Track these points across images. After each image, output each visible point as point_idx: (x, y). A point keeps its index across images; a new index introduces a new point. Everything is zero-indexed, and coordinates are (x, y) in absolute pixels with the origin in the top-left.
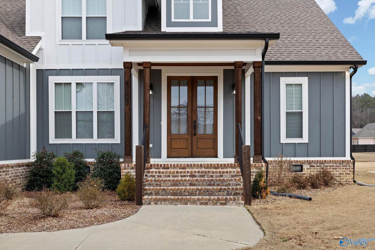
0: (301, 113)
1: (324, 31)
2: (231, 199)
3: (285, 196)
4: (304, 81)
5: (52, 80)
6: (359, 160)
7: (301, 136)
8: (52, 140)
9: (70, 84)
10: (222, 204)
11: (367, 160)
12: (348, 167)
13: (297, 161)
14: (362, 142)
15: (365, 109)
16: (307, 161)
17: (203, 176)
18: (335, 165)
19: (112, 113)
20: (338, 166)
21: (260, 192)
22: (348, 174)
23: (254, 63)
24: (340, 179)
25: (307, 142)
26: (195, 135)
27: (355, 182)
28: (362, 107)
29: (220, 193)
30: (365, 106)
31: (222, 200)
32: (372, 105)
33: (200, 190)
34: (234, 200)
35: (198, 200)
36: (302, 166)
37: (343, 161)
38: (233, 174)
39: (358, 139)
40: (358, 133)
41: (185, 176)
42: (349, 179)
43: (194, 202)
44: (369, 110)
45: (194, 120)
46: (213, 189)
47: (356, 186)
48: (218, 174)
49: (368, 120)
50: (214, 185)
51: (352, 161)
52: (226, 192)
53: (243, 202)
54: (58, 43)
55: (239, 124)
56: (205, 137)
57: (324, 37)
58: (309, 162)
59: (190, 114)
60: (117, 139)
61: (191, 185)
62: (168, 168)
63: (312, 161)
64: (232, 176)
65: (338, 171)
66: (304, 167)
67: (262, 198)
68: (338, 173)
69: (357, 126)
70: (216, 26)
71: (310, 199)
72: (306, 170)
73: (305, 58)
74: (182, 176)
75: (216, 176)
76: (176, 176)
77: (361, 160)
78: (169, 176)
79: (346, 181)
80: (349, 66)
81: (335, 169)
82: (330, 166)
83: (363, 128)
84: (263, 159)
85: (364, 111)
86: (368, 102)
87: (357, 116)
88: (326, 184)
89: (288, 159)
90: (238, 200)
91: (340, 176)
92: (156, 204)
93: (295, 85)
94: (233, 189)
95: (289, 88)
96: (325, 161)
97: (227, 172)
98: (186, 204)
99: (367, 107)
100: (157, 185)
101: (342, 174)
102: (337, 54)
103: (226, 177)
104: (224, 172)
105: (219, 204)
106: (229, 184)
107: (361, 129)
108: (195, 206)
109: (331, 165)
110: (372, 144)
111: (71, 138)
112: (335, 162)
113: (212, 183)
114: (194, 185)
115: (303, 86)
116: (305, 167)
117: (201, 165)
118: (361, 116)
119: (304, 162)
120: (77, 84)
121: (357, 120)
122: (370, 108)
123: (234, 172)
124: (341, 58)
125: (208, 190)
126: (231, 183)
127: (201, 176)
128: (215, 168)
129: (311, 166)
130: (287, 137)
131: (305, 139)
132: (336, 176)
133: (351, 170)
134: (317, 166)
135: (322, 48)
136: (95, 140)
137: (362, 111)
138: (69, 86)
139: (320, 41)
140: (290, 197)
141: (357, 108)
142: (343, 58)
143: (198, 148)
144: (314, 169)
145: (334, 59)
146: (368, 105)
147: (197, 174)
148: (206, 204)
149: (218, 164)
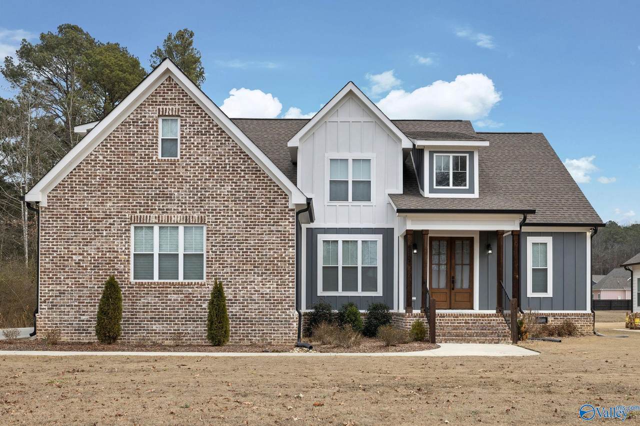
0: (546, 270)
1: (566, 190)
2: (502, 340)
3: (540, 340)
4: (549, 240)
5: (321, 238)
6: (600, 320)
7: (546, 291)
8: (320, 292)
9: (337, 241)
10: (495, 343)
11: (611, 320)
12: (589, 320)
13: (543, 314)
14: (606, 295)
15: (610, 245)
16: (552, 314)
17: (475, 323)
18: (577, 317)
19: (376, 268)
20: (579, 319)
21: (522, 335)
22: (589, 326)
23: (513, 231)
24: (582, 330)
25: (552, 296)
26: (453, 289)
27: (595, 333)
28: (606, 242)
29: (492, 335)
30: (610, 240)
31: (496, 340)
32: (621, 239)
33: (477, 333)
34: (505, 340)
35: (478, 339)
36: (546, 319)
37: (584, 314)
38: (499, 322)
39: (600, 291)
40: (600, 283)
41: (460, 323)
42: (590, 330)
43: (475, 342)
44: (617, 247)
45: (452, 276)
46: (487, 332)
47: (595, 336)
48: (487, 322)
49: (615, 263)
50: (485, 330)
51: (592, 314)
52: (497, 334)
53: (512, 341)
54: (326, 204)
55: (501, 281)
56: (462, 291)
57: (566, 197)
58: (553, 315)
59: (449, 270)
60: (379, 293)
61: (467, 329)
62: (444, 317)
63: (556, 314)
64: (498, 323)
65: (580, 323)
66: (548, 320)
67: (523, 340)
68: (579, 325)
69: (599, 270)
70: (473, 192)
71: (560, 341)
72: (550, 322)
73: (550, 220)
74: (458, 323)
75: (486, 323)
76: (454, 323)
77: (603, 319)
78: (448, 323)
79: (587, 333)
80: (590, 228)
81: (577, 321)
82: (572, 319)
83: (608, 275)
84: (521, 311)
85: (608, 249)
86: (614, 234)
87: (598, 256)
88: (570, 334)
89: (536, 312)
90: (508, 340)
91: (582, 328)
92: (446, 342)
93: (541, 243)
94: (502, 332)
95: (536, 247)
96: (568, 314)
97: (494, 320)
98: (469, 343)
99: (614, 242)
100: (441, 329)
101: (583, 326)
102: (579, 216)
103: (494, 323)
104: (491, 320)
105: (493, 343)
106: (497, 329)
107: (604, 276)
108: (475, 344)
109: (573, 317)
110: (619, 299)
111: (338, 291)
112: (577, 315)
113: (484, 328)
114: (471, 329)
115: (548, 245)
116: (550, 319)
117: (471, 314)
118: (604, 256)
119: (549, 315)
120: (343, 241)
121: (599, 262)
122: (618, 243)
123: (500, 320)
124: (582, 220)
125: (483, 334)
126: (499, 328)
127: (473, 323)
128: (482, 317)
129: (555, 319)
130: (533, 291)
131: (550, 294)
132: (578, 328)
133: (591, 322)
134: (560, 319)
135: (565, 208)
136: (340, 293)
137: (606, 248)
138: (336, 243)
139: (563, 201)
140: (544, 340)
141: (598, 243)
142: (584, 220)
143: (456, 301)
144: (557, 321)
145: (576, 221)
146: (616, 239)
147: (470, 321)
148: (484, 343)
149: (484, 314)
